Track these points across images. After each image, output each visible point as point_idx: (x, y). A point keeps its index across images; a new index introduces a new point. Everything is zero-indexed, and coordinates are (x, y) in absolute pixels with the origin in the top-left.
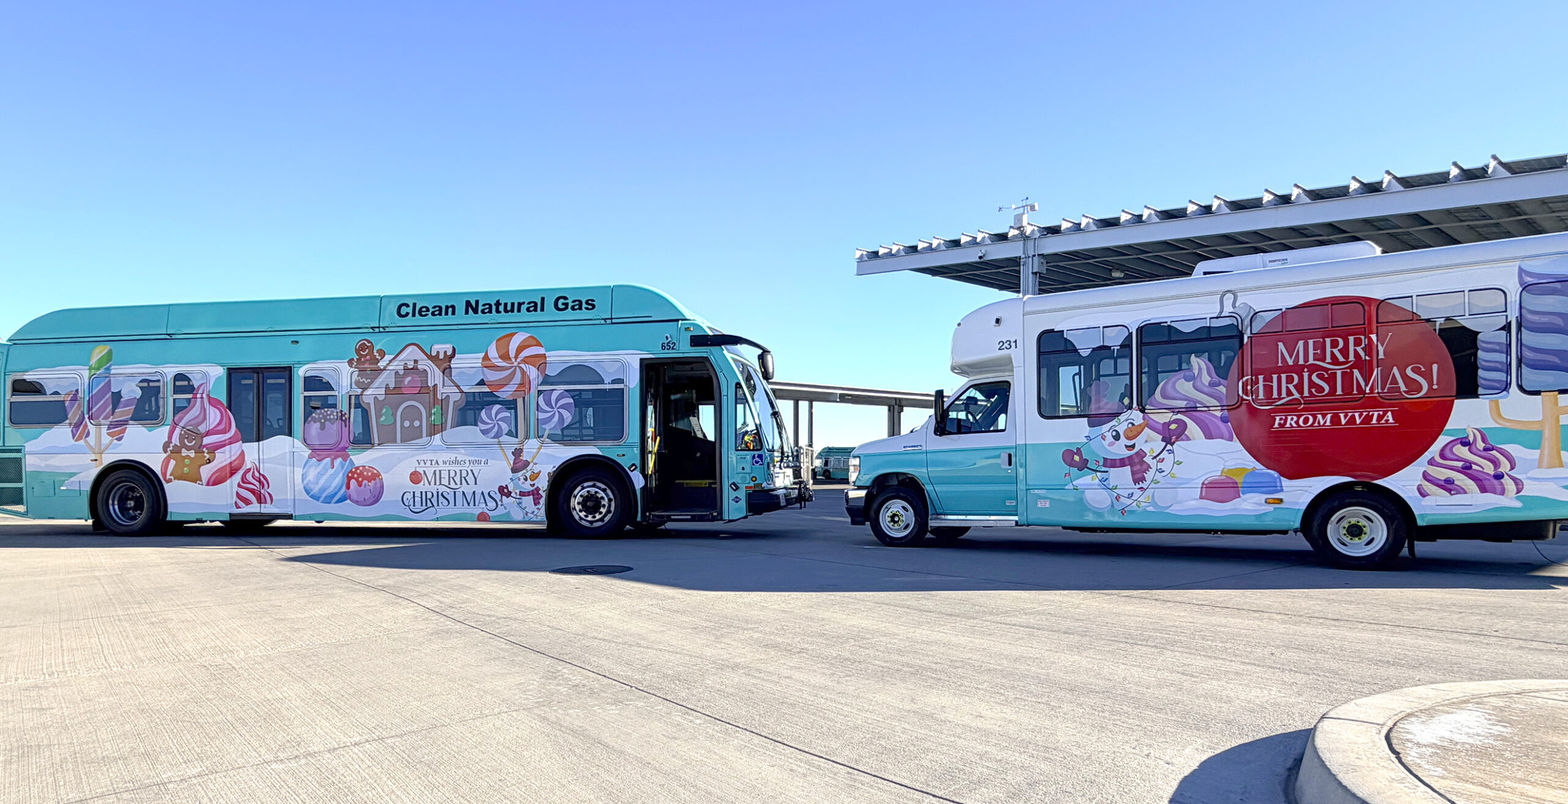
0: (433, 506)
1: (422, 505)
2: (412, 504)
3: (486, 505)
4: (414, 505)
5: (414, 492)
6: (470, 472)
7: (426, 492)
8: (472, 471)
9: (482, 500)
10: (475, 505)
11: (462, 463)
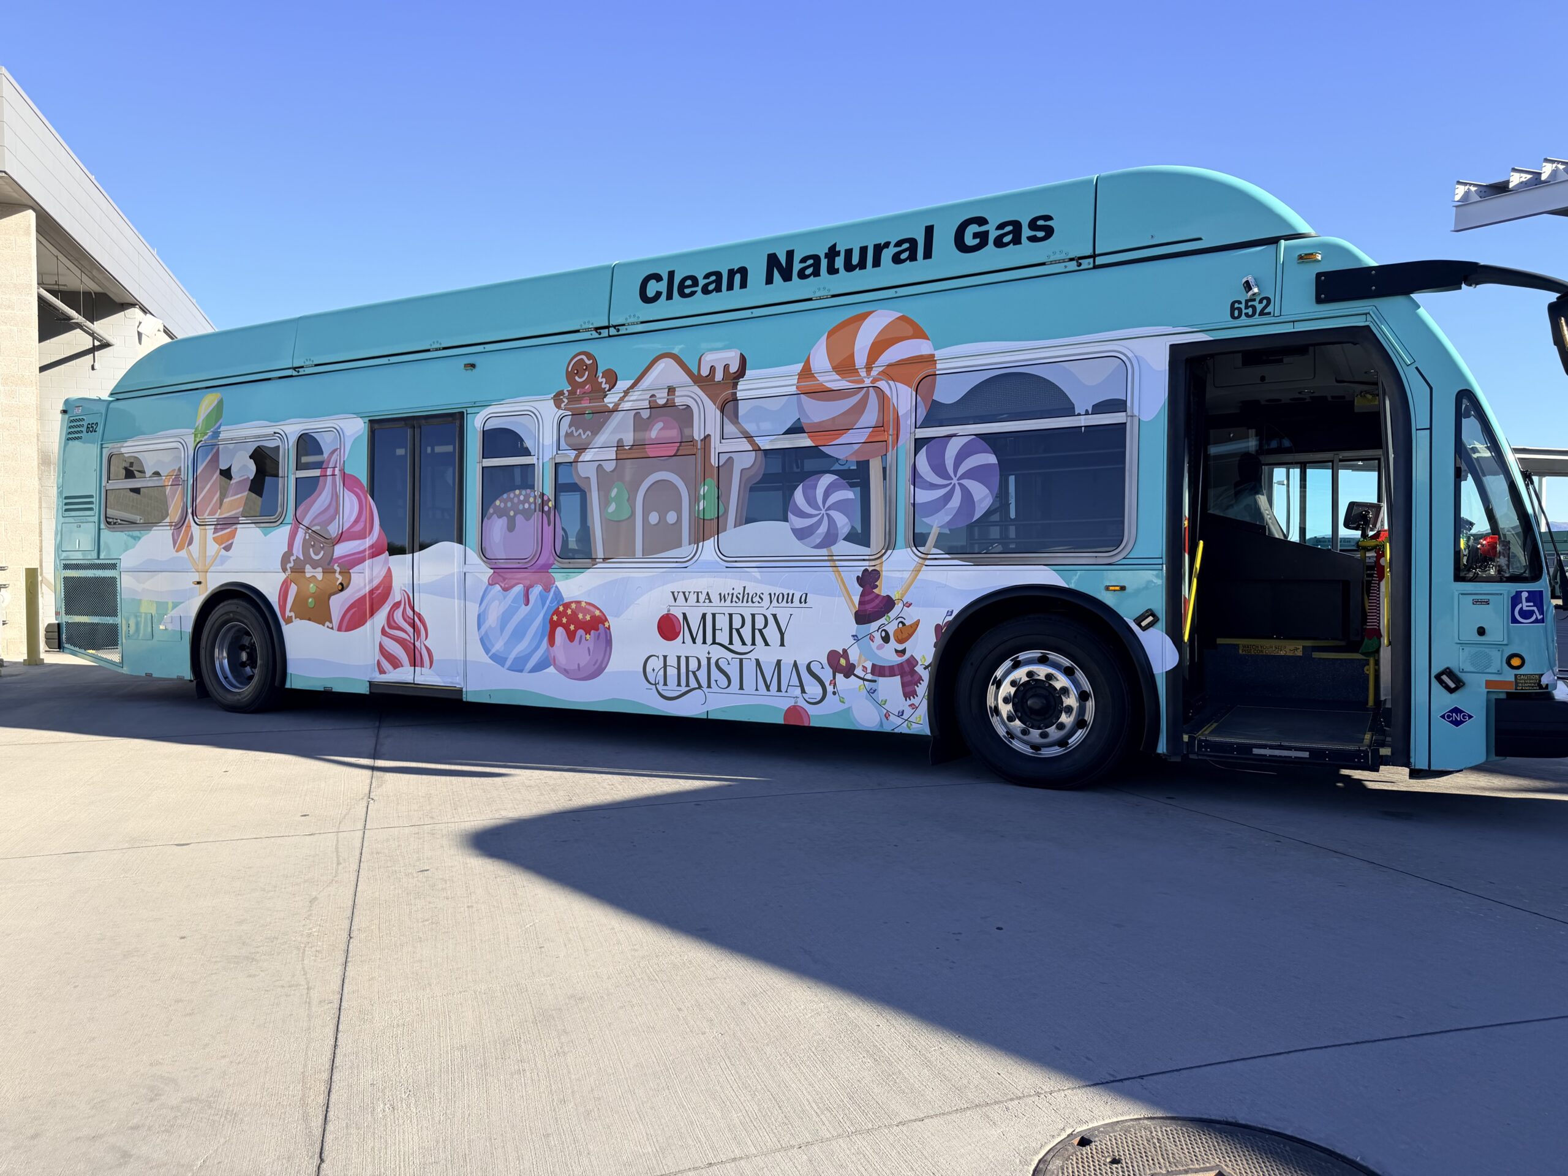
0: (700, 687)
1: (679, 685)
2: (662, 682)
3: (803, 691)
4: (665, 684)
5: (665, 657)
6: (771, 620)
7: (687, 658)
8: (775, 616)
9: (795, 681)
10: (779, 690)
11: (756, 599)
